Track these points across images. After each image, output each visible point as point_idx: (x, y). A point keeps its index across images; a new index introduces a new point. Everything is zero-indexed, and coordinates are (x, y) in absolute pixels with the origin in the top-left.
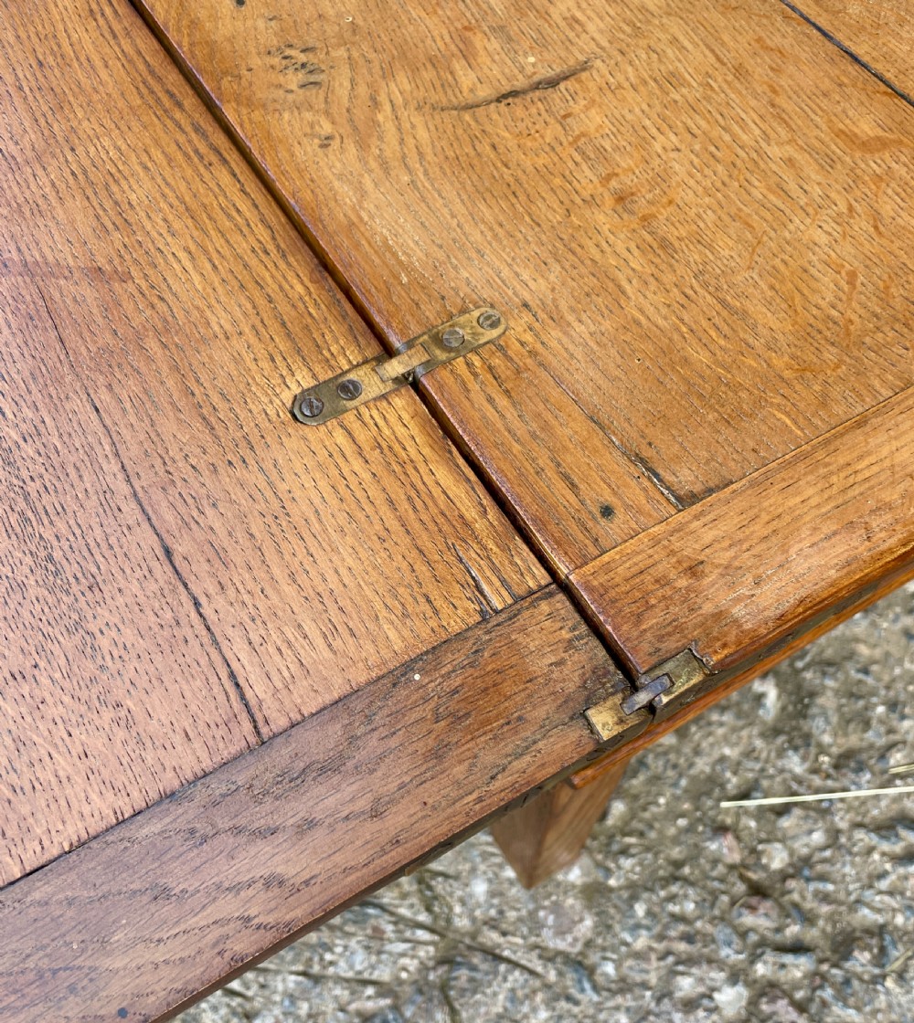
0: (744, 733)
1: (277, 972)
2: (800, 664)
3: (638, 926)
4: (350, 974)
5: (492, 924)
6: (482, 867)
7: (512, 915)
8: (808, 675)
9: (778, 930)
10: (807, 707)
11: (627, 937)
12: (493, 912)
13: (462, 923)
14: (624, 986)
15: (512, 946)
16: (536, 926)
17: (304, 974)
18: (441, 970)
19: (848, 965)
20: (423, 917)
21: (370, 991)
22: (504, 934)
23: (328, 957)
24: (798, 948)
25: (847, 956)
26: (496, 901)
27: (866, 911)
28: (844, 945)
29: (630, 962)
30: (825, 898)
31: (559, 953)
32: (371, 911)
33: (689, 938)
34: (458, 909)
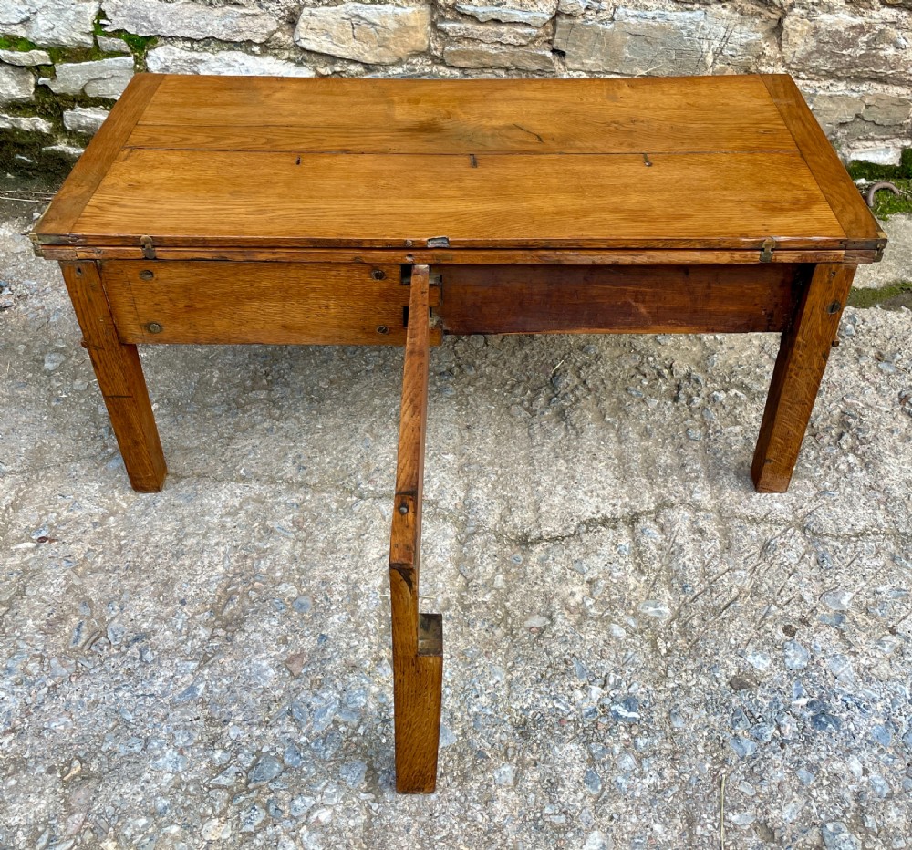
0: (748, 408)
1: (786, 583)
2: (727, 380)
3: (815, 469)
4: (797, 560)
5: (794, 510)
6: (770, 501)
7: (794, 502)
8: (733, 380)
9: (832, 436)
10: (746, 386)
11: (817, 474)
12: (791, 507)
13: (790, 518)
14: (836, 485)
15: (807, 507)
16: (803, 497)
17: (790, 575)
18: (807, 532)
19: (852, 426)
20: (783, 528)
21: (807, 556)
22: (801, 508)
23: (786, 564)
24: (841, 436)
25: (849, 425)
26: (786, 504)
27: (834, 413)
28: (844, 424)
29: (828, 478)
30: (825, 420)
31: (815, 496)
32: (772, 543)
33: (825, 459)
34: (785, 516)
